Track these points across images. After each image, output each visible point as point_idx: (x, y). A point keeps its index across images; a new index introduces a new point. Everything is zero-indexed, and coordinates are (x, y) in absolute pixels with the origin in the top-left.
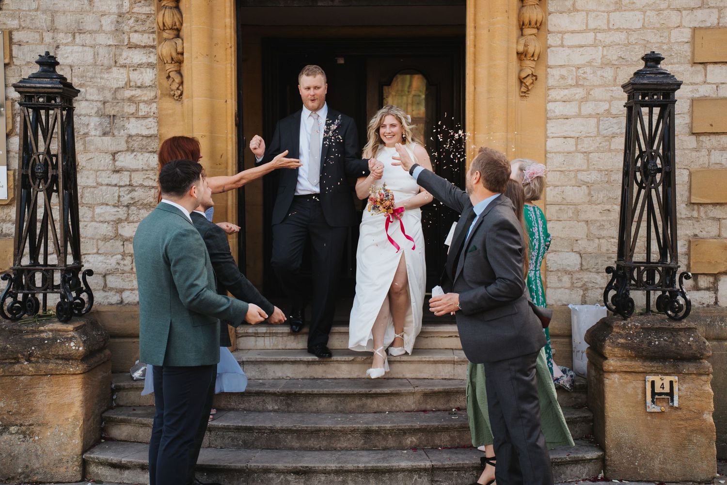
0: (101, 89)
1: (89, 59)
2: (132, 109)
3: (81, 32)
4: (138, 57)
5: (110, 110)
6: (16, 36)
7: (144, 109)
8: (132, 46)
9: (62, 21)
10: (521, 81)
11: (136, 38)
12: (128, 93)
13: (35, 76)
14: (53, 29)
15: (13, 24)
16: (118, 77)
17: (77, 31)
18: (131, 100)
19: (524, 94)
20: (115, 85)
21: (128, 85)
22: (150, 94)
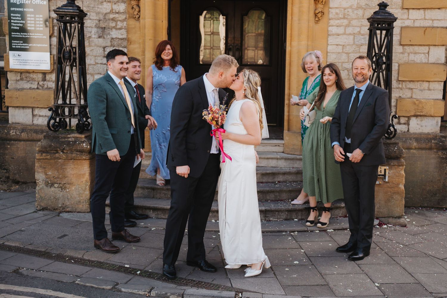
0: (98, 13)
2: (113, 24)
5: (102, 25)
7: (120, 24)
10: (316, 15)
12: (112, 16)
13: (64, 6)
16: (106, 7)
18: (113, 19)
19: (317, 22)
20: (105, 11)
21: (112, 12)
22: (123, 17)
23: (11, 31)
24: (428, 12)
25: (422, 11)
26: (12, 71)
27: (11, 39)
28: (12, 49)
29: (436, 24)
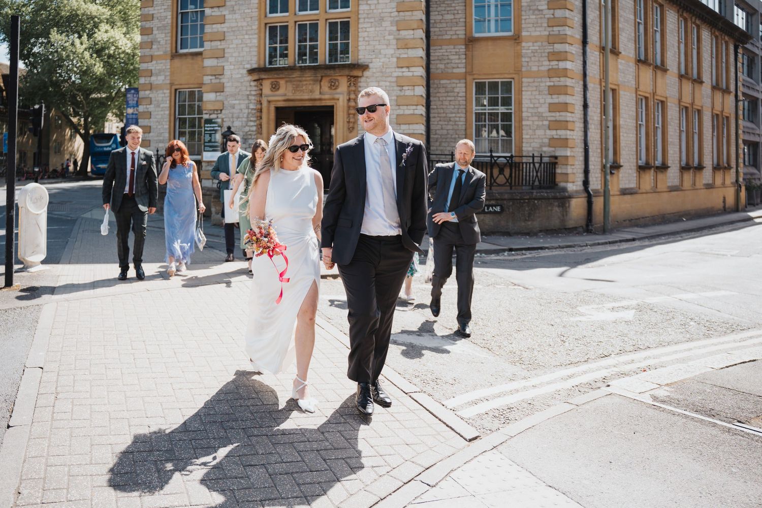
0: (243, 132)
1: (240, 124)
2: (250, 137)
3: (239, 118)
4: (252, 124)
5: (245, 137)
6: (224, 120)
7: (253, 137)
8: (251, 121)
9: (235, 115)
10: (349, 129)
11: (252, 119)
12: (249, 133)
13: (226, 132)
14: (233, 117)
15: (224, 117)
16: (247, 129)
17: (238, 118)
18: (250, 135)
19: (351, 132)
20: (246, 131)
21: (250, 131)
22: (254, 133)
23: (205, 142)
24: (411, 126)
25: (407, 125)
26: (204, 162)
27: (205, 146)
28: (205, 151)
29: (416, 132)
